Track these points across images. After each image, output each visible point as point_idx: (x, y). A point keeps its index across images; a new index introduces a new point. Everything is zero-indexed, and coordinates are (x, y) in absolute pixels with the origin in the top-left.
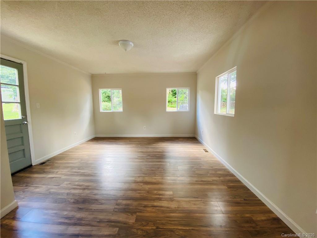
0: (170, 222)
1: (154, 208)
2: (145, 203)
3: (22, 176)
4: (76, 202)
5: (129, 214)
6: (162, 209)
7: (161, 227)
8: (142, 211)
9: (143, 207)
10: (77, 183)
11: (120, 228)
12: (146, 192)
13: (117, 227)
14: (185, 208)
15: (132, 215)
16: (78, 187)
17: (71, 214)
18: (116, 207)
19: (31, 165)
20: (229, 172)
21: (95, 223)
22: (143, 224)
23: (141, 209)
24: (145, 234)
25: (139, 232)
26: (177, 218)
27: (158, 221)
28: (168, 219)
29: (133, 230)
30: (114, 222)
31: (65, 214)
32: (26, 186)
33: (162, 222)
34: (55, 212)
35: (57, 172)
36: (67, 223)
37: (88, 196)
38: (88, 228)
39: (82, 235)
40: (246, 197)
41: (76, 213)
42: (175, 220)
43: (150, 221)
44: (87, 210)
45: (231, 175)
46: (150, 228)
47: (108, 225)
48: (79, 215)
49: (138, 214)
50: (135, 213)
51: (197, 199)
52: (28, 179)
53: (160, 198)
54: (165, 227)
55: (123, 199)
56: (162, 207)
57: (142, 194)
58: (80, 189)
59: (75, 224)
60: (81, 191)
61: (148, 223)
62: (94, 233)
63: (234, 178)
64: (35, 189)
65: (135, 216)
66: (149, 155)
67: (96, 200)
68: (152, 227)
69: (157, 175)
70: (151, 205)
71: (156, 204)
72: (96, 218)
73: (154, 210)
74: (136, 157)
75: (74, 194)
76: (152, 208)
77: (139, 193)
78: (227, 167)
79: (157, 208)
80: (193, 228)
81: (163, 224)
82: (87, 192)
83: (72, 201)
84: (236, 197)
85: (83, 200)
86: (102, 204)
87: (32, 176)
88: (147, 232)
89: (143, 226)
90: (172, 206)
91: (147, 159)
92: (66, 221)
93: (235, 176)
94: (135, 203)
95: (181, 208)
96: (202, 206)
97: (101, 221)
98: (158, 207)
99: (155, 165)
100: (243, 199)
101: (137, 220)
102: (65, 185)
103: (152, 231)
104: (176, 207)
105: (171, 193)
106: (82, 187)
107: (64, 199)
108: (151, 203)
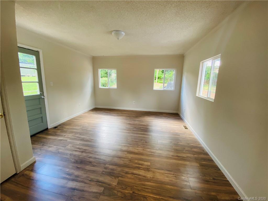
0: (144, 189)
1: (133, 175)
2: (126, 170)
3: (41, 137)
4: (76, 162)
5: (113, 178)
6: (140, 177)
7: (137, 193)
8: (123, 176)
9: (125, 173)
10: (78, 146)
11: (105, 188)
12: (128, 160)
13: (103, 186)
14: (158, 179)
15: (115, 178)
16: (78, 150)
17: (72, 171)
18: (104, 170)
19: (47, 129)
20: (204, 150)
21: (88, 182)
22: (123, 187)
23: (123, 174)
24: (123, 196)
25: (119, 194)
26: (151, 187)
27: (135, 187)
28: (143, 186)
29: (115, 191)
30: (101, 182)
31: (67, 171)
32: (43, 145)
33: (138, 188)
34: (60, 168)
35: (65, 136)
36: (67, 178)
37: (85, 158)
38: (82, 184)
39: (77, 190)
40: (215, 176)
41: (75, 171)
42: (148, 189)
43: (129, 186)
44: (83, 169)
45: (205, 153)
46: (128, 192)
47: (96, 184)
48: (77, 173)
49: (120, 178)
50: (118, 177)
51: (170, 173)
52: (44, 140)
53: (140, 167)
54: (140, 193)
55: (111, 164)
56: (139, 175)
57: (125, 162)
58: (80, 151)
59: (73, 180)
60: (80, 153)
61: (127, 188)
62: (85, 189)
63: (208, 156)
64: (49, 148)
65: (117, 180)
66: (135, 128)
67: (90, 162)
68: (129, 191)
69: (139, 146)
70: (131, 172)
71: (135, 172)
72: (89, 177)
73: (133, 177)
74: (125, 128)
75: (75, 156)
76: (132, 175)
77: (123, 161)
78: (203, 146)
79: (136, 176)
80: (163, 198)
81: (138, 190)
82: (84, 154)
83: (73, 160)
84: (206, 175)
85: (80, 161)
86: (94, 166)
87: (47, 137)
88: (125, 195)
89: (123, 190)
90: (148, 176)
91: (133, 130)
92: (67, 176)
93: (209, 155)
94: (119, 169)
95: (155, 178)
96: (173, 180)
97: (91, 180)
98: (136, 174)
99: (139, 137)
100: (211, 178)
101: (118, 183)
102: (69, 147)
103: (129, 194)
104: (152, 177)
105: (149, 164)
106: (81, 150)
107: (68, 158)
108: (132, 171)
